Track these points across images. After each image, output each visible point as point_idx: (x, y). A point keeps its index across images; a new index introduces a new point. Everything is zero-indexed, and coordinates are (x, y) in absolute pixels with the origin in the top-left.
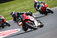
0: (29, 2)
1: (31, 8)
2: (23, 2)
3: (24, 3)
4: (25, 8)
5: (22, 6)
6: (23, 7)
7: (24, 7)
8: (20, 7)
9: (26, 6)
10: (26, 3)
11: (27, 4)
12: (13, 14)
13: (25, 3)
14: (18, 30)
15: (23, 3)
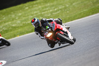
0: (20, 14)
1: (24, 24)
2: (11, 14)
3: (11, 17)
4: (14, 25)
5: (8, 21)
6: (10, 23)
7: (12, 24)
8: (5, 22)
9: (15, 21)
10: (15, 15)
11: (17, 18)
12: (36, 21)
13: (13, 16)
14: (2, 63)
15: (9, 15)
